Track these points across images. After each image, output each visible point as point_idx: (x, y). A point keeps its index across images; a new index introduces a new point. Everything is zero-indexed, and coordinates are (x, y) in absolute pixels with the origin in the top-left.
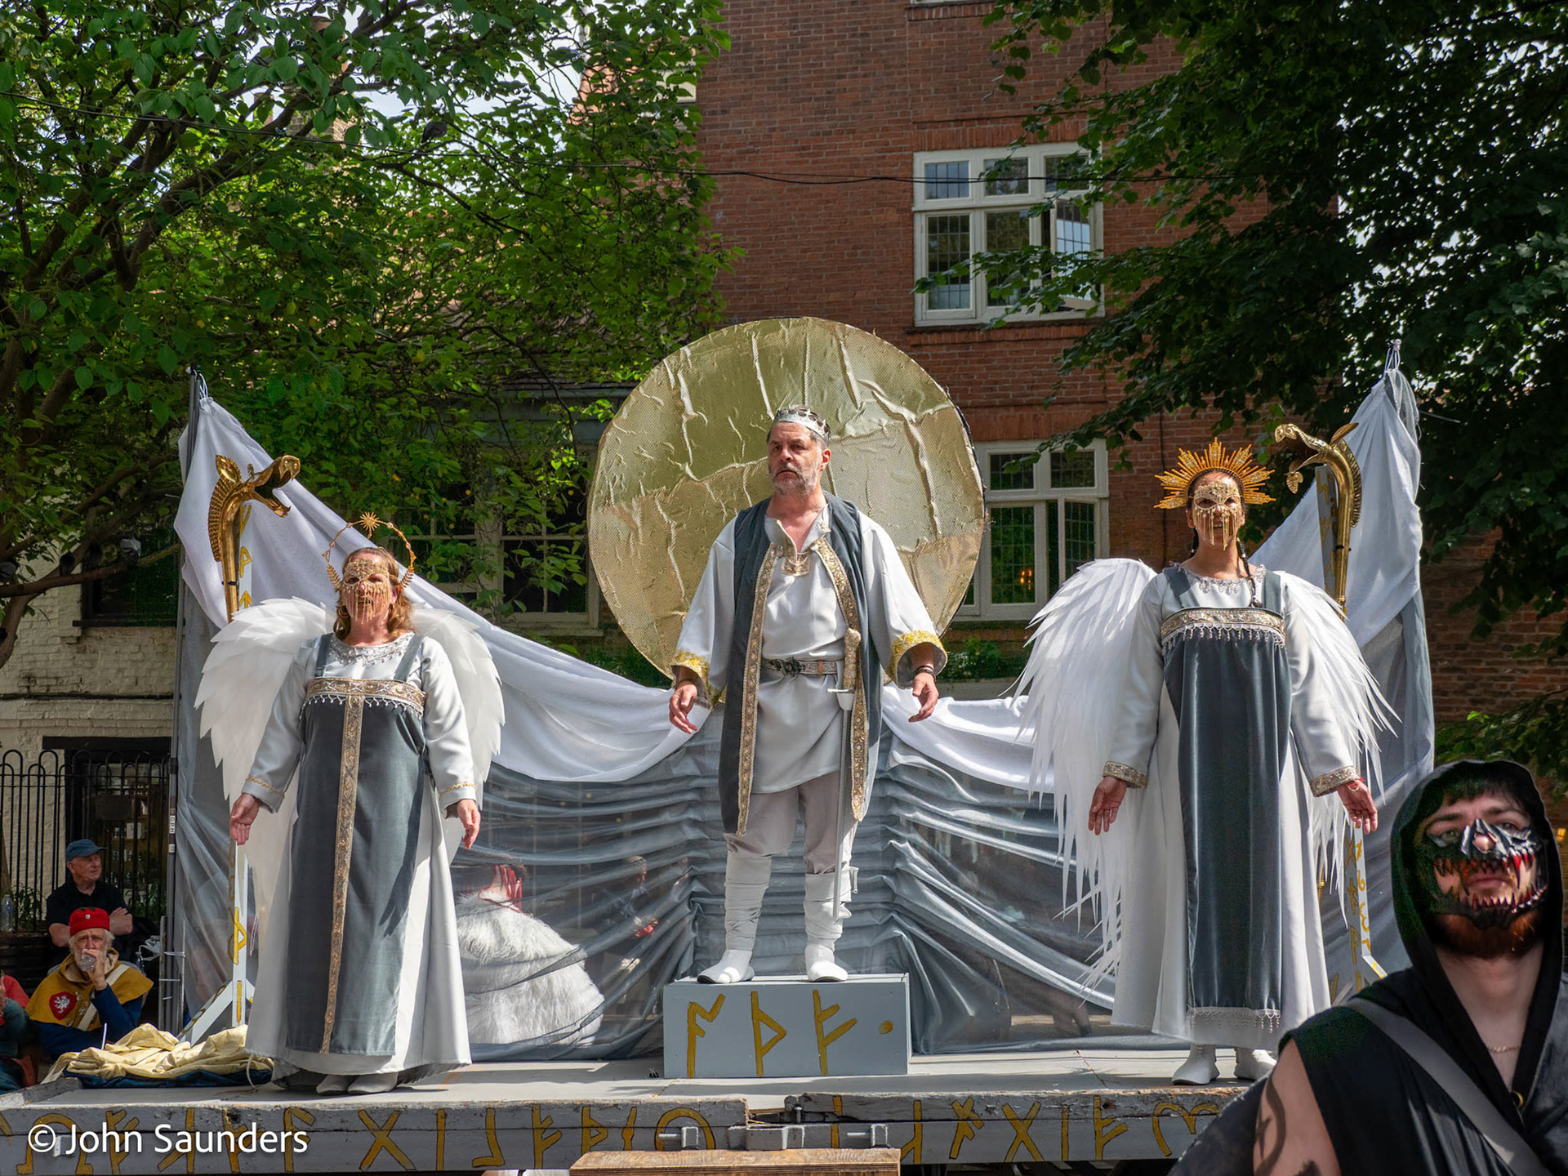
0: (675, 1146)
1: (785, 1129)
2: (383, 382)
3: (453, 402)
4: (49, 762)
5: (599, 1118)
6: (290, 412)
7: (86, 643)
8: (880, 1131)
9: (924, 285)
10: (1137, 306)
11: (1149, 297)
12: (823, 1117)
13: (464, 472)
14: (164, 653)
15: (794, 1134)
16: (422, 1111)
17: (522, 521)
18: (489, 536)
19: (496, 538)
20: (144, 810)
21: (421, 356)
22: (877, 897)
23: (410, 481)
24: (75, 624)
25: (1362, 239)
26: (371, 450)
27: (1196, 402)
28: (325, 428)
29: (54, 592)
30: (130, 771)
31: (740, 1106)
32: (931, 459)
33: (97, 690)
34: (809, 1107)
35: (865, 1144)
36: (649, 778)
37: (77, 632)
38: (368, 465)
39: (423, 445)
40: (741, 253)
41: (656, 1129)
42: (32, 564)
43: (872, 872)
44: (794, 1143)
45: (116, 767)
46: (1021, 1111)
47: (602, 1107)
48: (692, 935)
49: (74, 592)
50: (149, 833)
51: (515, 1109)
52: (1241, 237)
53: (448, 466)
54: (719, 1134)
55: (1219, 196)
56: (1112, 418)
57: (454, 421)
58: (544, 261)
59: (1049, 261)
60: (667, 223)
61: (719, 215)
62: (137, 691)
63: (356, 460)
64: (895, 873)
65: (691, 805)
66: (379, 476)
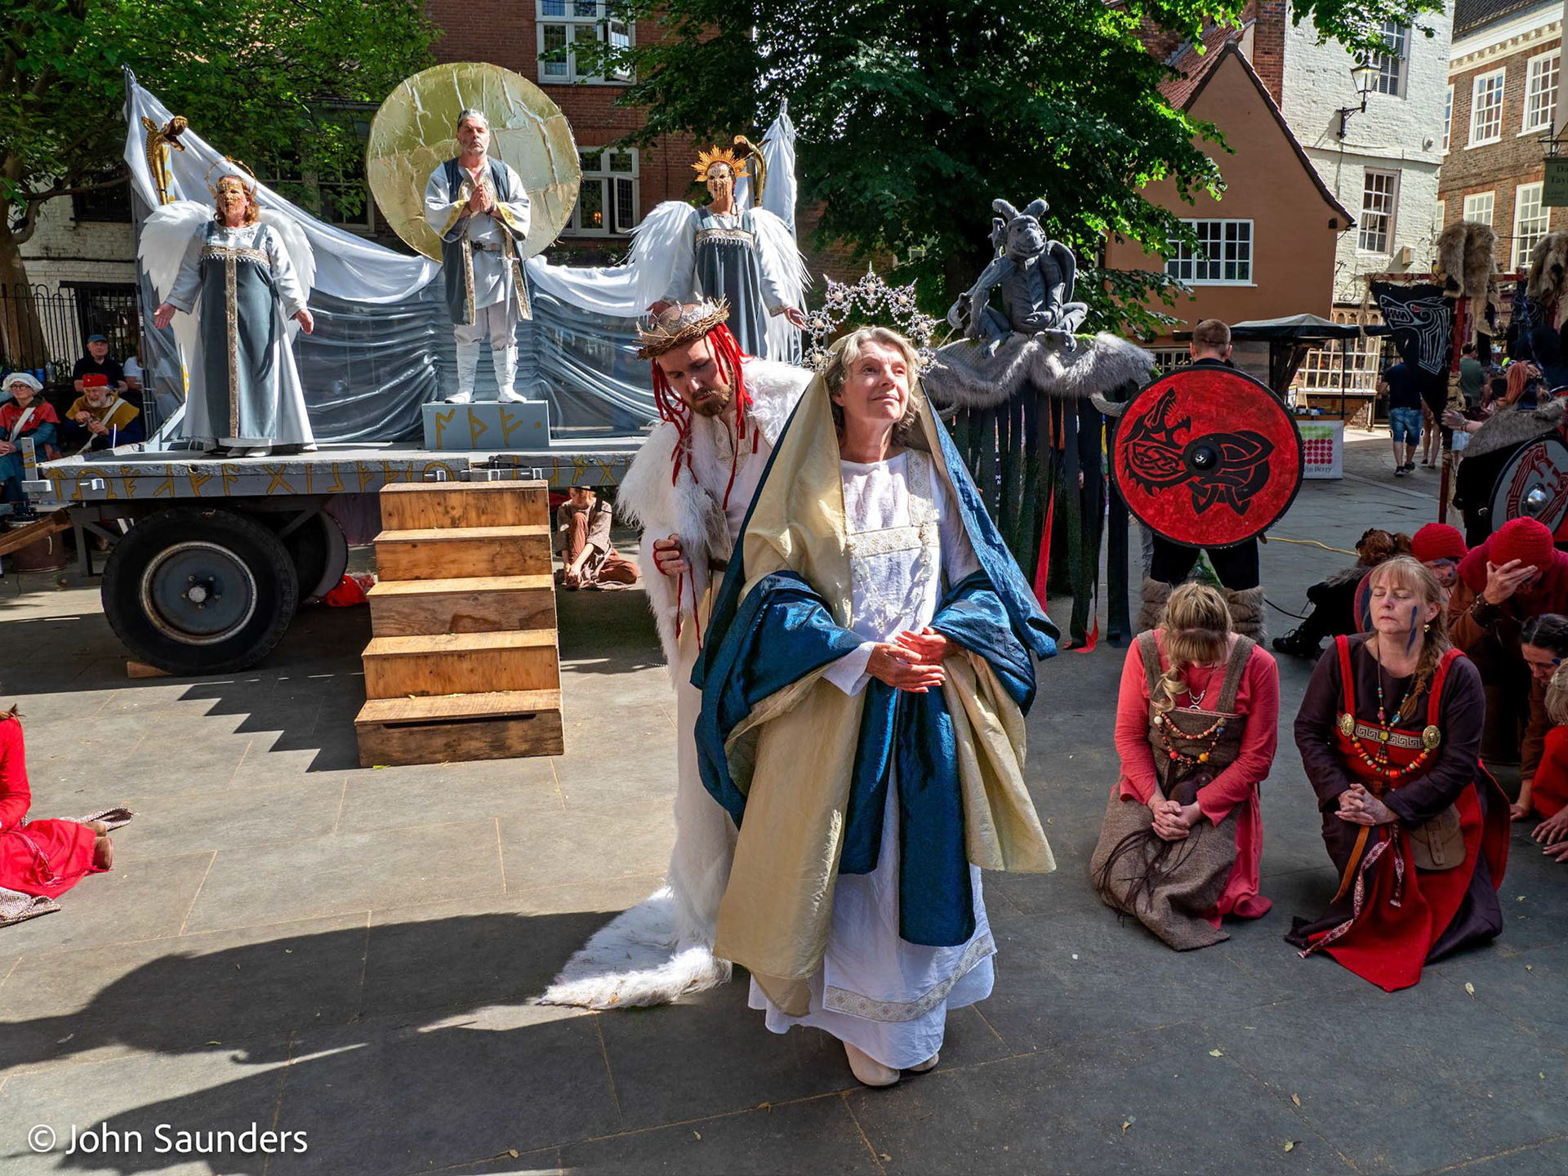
0: (434, 480)
1: (490, 472)
2: (241, 90)
3: (285, 107)
4: (64, 292)
5: (393, 467)
6: (190, 105)
7: (81, 230)
8: (537, 472)
9: (543, 57)
10: (654, 77)
11: (661, 72)
12: (509, 466)
13: (294, 144)
14: (127, 237)
15: (494, 474)
16: (297, 466)
17: (327, 174)
18: (310, 181)
19: (314, 183)
20: (125, 322)
21: (264, 78)
22: (531, 364)
23: (262, 148)
24: (71, 219)
25: (766, 52)
26: (238, 129)
27: (683, 127)
28: (209, 115)
29: (56, 199)
30: (113, 299)
31: (466, 461)
32: (553, 144)
33: (90, 256)
34: (502, 461)
35: (531, 478)
36: (408, 302)
37: (73, 224)
38: (237, 137)
39: (270, 130)
40: (442, 32)
41: (424, 472)
42: (37, 185)
43: (527, 351)
44: (495, 478)
45: (106, 298)
46: (606, 462)
47: (394, 462)
48: (436, 381)
49: (67, 200)
50: (130, 334)
51: (349, 464)
52: (706, 45)
53: (285, 141)
54: (456, 475)
55: (696, 23)
56: (641, 134)
57: (286, 116)
58: (332, 30)
59: (608, 49)
60: (401, 14)
61: (430, 14)
62: (113, 257)
63: (230, 134)
64: (539, 353)
65: (431, 317)
66: (244, 144)
